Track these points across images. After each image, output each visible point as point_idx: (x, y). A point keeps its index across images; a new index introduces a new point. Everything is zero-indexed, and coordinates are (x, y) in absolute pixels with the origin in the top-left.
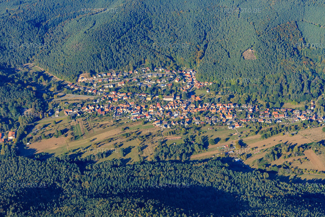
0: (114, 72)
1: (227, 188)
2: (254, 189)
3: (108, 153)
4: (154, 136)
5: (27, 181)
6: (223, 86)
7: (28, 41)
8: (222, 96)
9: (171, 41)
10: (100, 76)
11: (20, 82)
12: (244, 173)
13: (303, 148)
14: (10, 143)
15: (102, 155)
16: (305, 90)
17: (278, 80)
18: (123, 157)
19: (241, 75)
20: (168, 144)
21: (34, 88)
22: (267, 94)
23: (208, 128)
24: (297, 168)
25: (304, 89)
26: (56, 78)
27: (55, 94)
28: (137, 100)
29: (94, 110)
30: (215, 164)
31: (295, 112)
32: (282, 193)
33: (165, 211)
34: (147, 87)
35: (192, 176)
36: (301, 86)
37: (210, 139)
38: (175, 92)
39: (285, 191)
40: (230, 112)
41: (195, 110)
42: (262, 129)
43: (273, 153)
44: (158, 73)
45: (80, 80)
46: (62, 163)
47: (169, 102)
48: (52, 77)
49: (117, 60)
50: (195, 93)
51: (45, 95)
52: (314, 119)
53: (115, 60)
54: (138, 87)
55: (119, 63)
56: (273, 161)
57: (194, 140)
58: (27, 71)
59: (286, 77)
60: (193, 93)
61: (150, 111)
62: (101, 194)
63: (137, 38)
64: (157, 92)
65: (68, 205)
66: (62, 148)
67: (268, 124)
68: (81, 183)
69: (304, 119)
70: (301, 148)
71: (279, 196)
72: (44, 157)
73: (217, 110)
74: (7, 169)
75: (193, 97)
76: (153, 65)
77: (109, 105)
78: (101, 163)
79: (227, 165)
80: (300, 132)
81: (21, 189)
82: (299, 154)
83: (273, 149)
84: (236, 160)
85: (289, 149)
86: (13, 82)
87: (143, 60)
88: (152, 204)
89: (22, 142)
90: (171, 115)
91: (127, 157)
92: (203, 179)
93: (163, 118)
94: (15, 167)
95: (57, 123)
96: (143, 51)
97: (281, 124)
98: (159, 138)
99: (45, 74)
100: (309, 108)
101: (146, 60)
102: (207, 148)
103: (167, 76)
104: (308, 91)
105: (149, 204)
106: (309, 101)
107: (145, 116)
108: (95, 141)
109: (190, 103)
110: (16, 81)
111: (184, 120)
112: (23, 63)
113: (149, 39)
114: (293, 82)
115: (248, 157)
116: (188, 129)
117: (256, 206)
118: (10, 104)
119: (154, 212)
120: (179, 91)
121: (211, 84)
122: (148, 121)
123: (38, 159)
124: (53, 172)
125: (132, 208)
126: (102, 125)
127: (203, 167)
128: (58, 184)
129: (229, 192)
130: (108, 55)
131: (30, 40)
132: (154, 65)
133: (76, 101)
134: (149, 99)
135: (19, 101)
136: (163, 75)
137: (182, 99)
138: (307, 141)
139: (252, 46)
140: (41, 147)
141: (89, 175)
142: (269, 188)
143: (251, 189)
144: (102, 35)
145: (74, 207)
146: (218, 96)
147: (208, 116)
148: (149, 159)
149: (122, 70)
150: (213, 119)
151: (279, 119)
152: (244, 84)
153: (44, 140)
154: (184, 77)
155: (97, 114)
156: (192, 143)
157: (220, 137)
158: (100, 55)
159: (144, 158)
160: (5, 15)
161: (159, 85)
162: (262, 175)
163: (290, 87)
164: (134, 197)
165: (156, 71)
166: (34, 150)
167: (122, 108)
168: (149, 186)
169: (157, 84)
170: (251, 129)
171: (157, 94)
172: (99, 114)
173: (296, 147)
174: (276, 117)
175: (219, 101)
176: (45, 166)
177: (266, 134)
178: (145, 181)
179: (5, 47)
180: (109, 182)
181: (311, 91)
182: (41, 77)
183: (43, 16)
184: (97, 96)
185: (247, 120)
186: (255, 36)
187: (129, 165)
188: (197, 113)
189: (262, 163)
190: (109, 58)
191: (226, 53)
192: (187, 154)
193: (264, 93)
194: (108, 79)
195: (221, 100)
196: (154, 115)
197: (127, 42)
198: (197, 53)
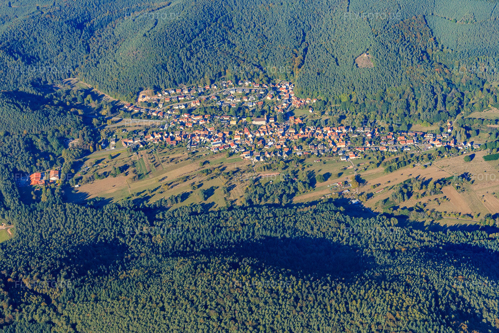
0: (185, 87)
1: (344, 240)
2: (380, 239)
3: (185, 196)
4: (244, 172)
5: (79, 237)
6: (331, 104)
7: (68, 49)
8: (331, 117)
9: (259, 45)
10: (166, 93)
11: (61, 103)
12: (365, 218)
13: (441, 184)
14: (52, 186)
15: (176, 199)
16: (440, 106)
17: (404, 93)
18: (204, 202)
19: (354, 88)
20: (263, 182)
21: (80, 112)
22: (389, 113)
23: (314, 160)
24: (433, 211)
25: (438, 106)
26: (109, 97)
27: (110, 118)
28: (218, 125)
29: (162, 139)
30: (326, 208)
31: (427, 137)
32: (417, 245)
33: (266, 272)
34: (230, 107)
35: (298, 224)
36: (433, 101)
37: (317, 175)
38: (268, 112)
39: (421, 241)
40: (342, 138)
41: (296, 137)
42: (385, 160)
43: (401, 191)
44: (243, 88)
45: (140, 100)
46: (124, 212)
47: (260, 126)
48: (103, 95)
49: (188, 71)
50: (294, 114)
51: (95, 121)
52: (452, 145)
53: (186, 71)
54: (218, 107)
55: (191, 75)
56: (402, 202)
57: (296, 177)
58: (69, 88)
59: (413, 90)
60: (291, 113)
61: (235, 139)
62: (179, 251)
63: (213, 41)
64: (244, 113)
65: (137, 268)
66: (122, 190)
67: (393, 153)
68: (151, 237)
69: (440, 146)
70: (438, 185)
71: (413, 248)
72: (99, 204)
73: (325, 135)
74: (52, 220)
75: (291, 119)
76: (236, 77)
77: (181, 132)
78: (176, 210)
79: (342, 209)
80: (434, 162)
81: (73, 247)
82: (435, 193)
83: (401, 186)
84: (354, 202)
85: (422, 185)
86: (52, 104)
87: (222, 70)
88: (248, 264)
89: (69, 185)
90: (264, 143)
91: (210, 200)
92: (312, 229)
93: (253, 149)
94: (62, 218)
95: (113, 158)
96: (222, 59)
97: (409, 153)
98: (250, 174)
99: (93, 92)
100: (445, 130)
101: (227, 71)
102: (314, 187)
103: (256, 92)
104: (443, 109)
105: (245, 264)
106: (445, 121)
107: (230, 146)
108: (166, 181)
109: (288, 127)
110: (56, 102)
111: (281, 149)
112: (63, 78)
113: (229, 42)
114: (423, 97)
115: (368, 198)
116: (288, 161)
117: (385, 263)
118: (50, 133)
119: (252, 275)
120: (273, 111)
121: (314, 101)
122: (234, 152)
123: (91, 207)
124: (113, 224)
125: (223, 270)
126: (173, 159)
127: (311, 212)
128: (121, 239)
129: (347, 245)
130: (176, 65)
131: (71, 46)
132: (238, 77)
133: (136, 128)
134: (233, 123)
135: (62, 129)
136: (250, 90)
137: (277, 122)
138: (445, 175)
139: (368, 50)
140: (94, 189)
141: (161, 226)
142: (399, 238)
143: (376, 240)
144: (167, 38)
145: (146, 269)
146: (324, 118)
147: (313, 144)
148: (238, 203)
149: (195, 85)
150: (320, 147)
151: (406, 147)
152: (359, 100)
153: (98, 181)
154: (279, 92)
155: (165, 145)
156: (294, 181)
157: (330, 172)
158: (166, 65)
159: (232, 202)
160: (36, 14)
161: (245, 104)
162: (390, 221)
163: (420, 103)
164: (224, 255)
165: (241, 86)
166: (85, 195)
167: (199, 135)
168: (242, 240)
169: (243, 102)
170: (370, 160)
171: (244, 116)
172: (168, 144)
173: (431, 183)
174: (403, 144)
175: (326, 124)
176: (102, 215)
177: (390, 167)
178: (236, 232)
179: (38, 57)
180: (189, 235)
181: (447, 108)
182: (89, 97)
183: (87, 14)
184: (164, 121)
185: (365, 148)
186: (371, 37)
187: (212, 212)
188: (298, 141)
189: (388, 205)
190: (177, 69)
191: (333, 60)
192: (288, 195)
193: (386, 111)
194: (178, 97)
195: (328, 122)
196: (241, 144)
197: (200, 47)
198: (294, 60)
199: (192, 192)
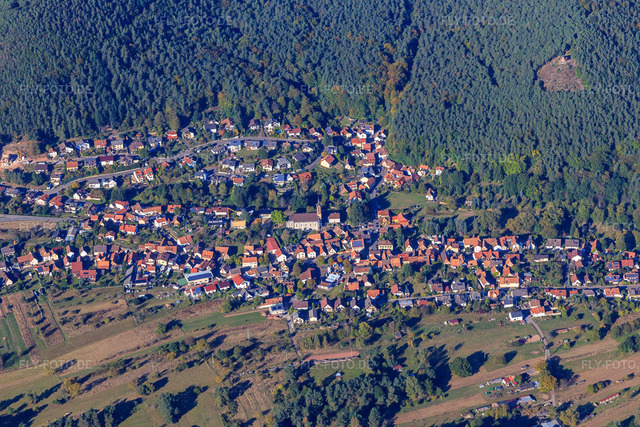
0: (116, 134)
4: (269, 349)
6: (478, 180)
8: (480, 213)
9: (298, 32)
10: (70, 150)
15: (101, 417)
18: (172, 426)
19: (537, 142)
20: (318, 374)
22: (623, 204)
23: (441, 320)
28: (201, 230)
29: (60, 264)
34: (229, 184)
37: (453, 357)
38: (324, 199)
40: (510, 264)
41: (396, 261)
42: (619, 322)
44: (260, 137)
45: (4, 165)
47: (305, 233)
49: (123, 96)
50: (387, 204)
53: (118, 96)
54: (199, 184)
55: (131, 105)
57: (401, 362)
60: (382, 203)
61: (245, 265)
64: (265, 200)
73: (468, 257)
75: (382, 216)
76: (243, 110)
77: (109, 247)
87: (209, 93)
90: (318, 277)
91: (187, 421)
93: (290, 290)
96: (207, 65)
98: (287, 355)
101: (220, 95)
102: (445, 388)
103: (292, 148)
107: (231, 283)
108: (73, 370)
109: (375, 236)
111: (360, 293)
113: (223, 27)
115: (582, 417)
116: (378, 323)
120: (337, 196)
121: (438, 172)
122: (243, 300)
126: (89, 316)
130: (94, 79)
132: (249, 110)
134: (239, 225)
136: (279, 144)
137: (348, 223)
139: (568, 47)
144: (70, 14)
146: (464, 214)
147: (439, 280)
149: (142, 128)
150: (456, 289)
152: (549, 171)
154: (349, 149)
155: (69, 280)
156: (396, 373)
157: (485, 350)
158: (68, 80)
159: (243, 426)
161: (267, 179)
165: (255, 133)
167: (154, 256)
169: (263, 174)
170: (583, 322)
171: (265, 208)
172: (78, 279)
175: (470, 229)
177: (633, 338)
184: (65, 218)
185: (568, 291)
186: (576, 15)
188: (401, 270)
190: (97, 90)
191: (482, 70)
192: (382, 409)
193: (615, 199)
194: (98, 160)
195: (475, 224)
196: (260, 279)
197: (154, 35)
198: (386, 69)
199: (139, 401)
